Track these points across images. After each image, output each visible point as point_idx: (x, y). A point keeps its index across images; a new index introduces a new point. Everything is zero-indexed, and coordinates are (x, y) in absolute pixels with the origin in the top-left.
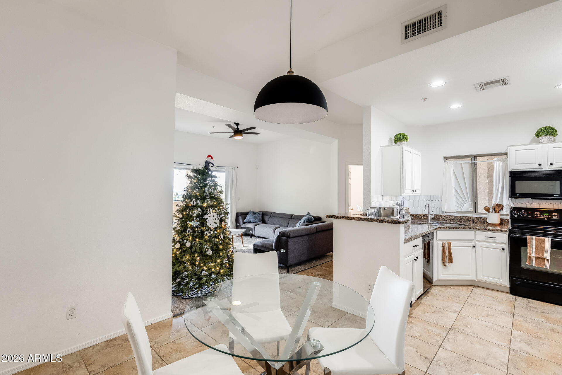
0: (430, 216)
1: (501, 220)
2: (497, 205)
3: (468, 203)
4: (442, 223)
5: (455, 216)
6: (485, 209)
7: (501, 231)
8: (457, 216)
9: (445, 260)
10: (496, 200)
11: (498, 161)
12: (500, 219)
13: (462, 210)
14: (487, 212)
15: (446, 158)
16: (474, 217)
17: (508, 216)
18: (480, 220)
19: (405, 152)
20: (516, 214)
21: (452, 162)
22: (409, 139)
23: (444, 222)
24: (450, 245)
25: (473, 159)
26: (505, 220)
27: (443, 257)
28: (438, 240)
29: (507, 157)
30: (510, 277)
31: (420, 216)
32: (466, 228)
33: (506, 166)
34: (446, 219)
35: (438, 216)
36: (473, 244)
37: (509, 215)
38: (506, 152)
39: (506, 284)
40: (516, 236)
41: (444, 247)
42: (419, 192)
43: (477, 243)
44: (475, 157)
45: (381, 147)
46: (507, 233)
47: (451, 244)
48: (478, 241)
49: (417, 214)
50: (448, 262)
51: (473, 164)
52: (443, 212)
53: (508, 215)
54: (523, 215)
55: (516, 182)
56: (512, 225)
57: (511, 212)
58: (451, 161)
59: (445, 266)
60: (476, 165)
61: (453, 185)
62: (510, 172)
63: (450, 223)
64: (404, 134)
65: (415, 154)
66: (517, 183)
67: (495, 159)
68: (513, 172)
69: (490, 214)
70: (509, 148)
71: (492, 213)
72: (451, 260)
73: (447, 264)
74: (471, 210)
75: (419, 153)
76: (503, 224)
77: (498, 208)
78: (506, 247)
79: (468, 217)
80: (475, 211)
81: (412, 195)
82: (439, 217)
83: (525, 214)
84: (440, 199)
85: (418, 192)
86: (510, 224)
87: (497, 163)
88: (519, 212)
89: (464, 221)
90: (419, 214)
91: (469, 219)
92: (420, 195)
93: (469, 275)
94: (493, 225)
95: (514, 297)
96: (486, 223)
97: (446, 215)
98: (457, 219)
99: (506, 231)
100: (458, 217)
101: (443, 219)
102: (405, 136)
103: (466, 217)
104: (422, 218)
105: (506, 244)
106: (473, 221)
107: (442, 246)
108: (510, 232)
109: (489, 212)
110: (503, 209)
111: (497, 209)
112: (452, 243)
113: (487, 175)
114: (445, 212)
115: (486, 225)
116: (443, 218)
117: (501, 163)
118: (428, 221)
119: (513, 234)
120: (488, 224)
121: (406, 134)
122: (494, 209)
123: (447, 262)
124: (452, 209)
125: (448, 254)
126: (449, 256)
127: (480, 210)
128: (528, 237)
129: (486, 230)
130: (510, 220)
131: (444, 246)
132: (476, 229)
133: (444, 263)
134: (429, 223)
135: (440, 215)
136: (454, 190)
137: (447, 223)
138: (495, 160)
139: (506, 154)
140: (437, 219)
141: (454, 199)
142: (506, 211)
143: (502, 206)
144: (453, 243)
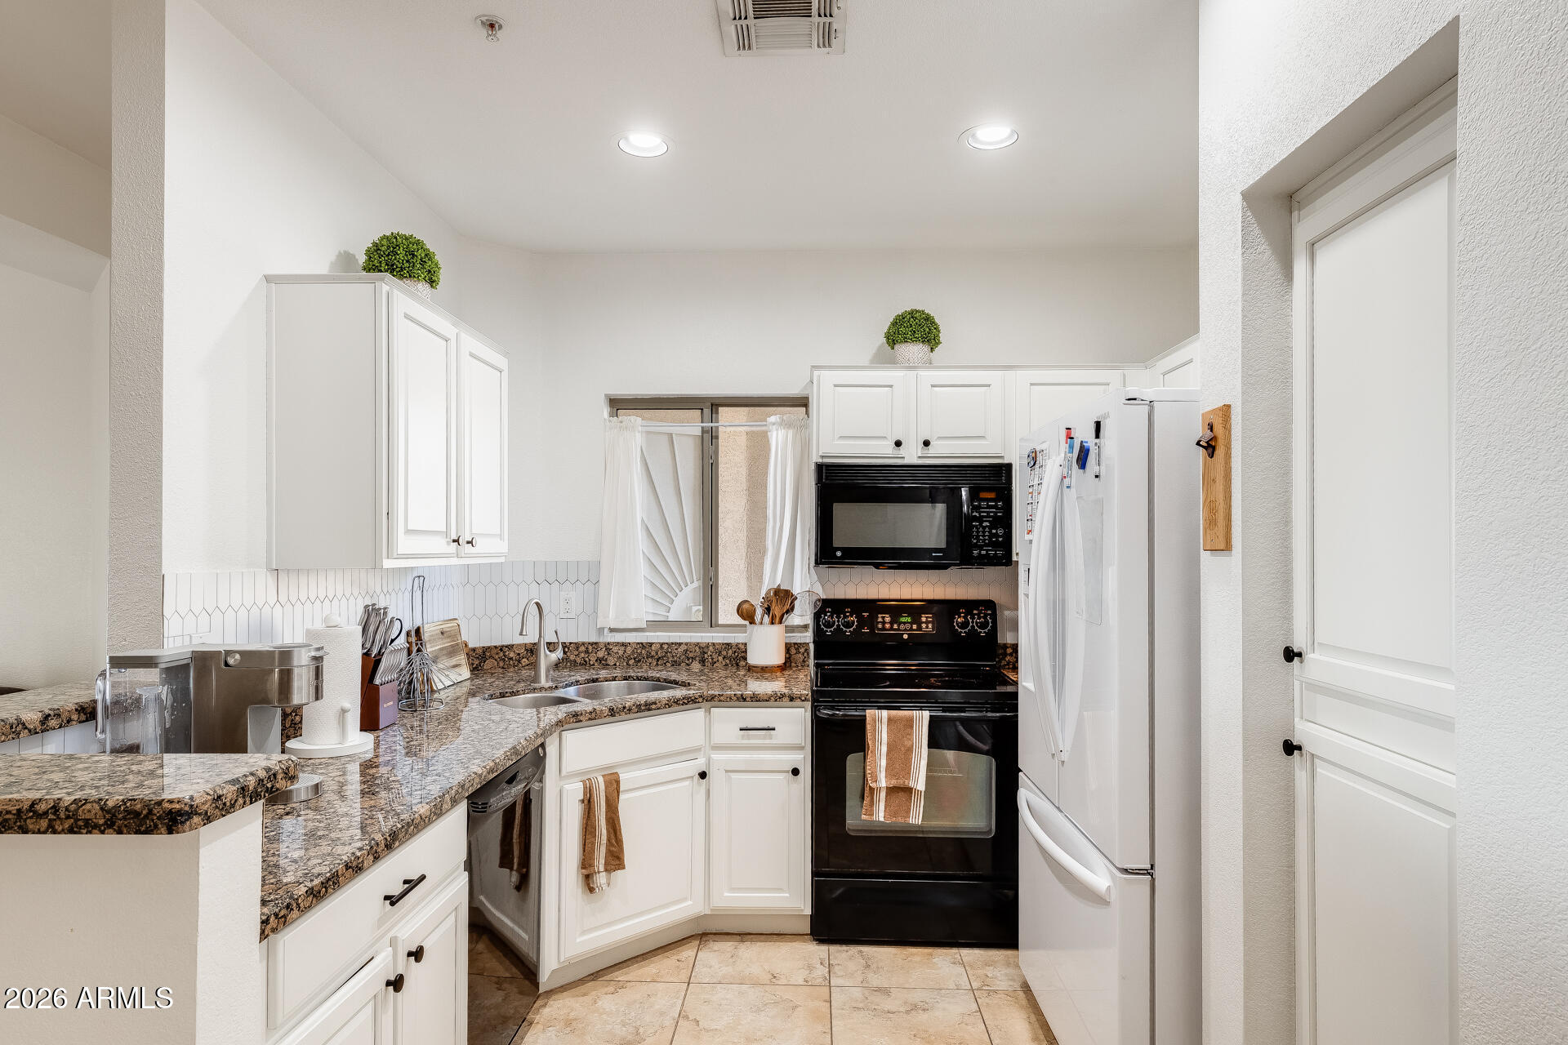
0: (546, 655)
1: (788, 647)
2: (777, 592)
3: (692, 586)
4: (595, 681)
5: (642, 645)
6: (740, 611)
7: (792, 699)
8: (651, 644)
9: (591, 865)
10: (773, 577)
11: (780, 424)
12: (786, 644)
13: (673, 616)
14: (747, 623)
15: (618, 404)
16: (708, 646)
17: (807, 631)
18: (724, 653)
19: (401, 326)
20: (829, 625)
21: (634, 420)
22: (443, 276)
23: (603, 673)
24: (613, 784)
25: (707, 411)
26: (798, 646)
27: (584, 851)
28: (564, 773)
29: (807, 413)
30: (814, 874)
31: (512, 655)
32: (677, 702)
33: (805, 446)
34: (611, 661)
35: (582, 649)
36: (700, 764)
37: (811, 629)
38: (803, 393)
39: (803, 907)
40: (833, 715)
41: (588, 803)
42: (492, 547)
43: (716, 756)
44: (712, 406)
45: (268, 279)
46: (809, 705)
47: (618, 782)
48: (718, 748)
49: (501, 648)
50: (606, 870)
51: (707, 432)
52: (601, 630)
53: (806, 627)
54: (848, 625)
55: (834, 504)
56: (817, 666)
57: (817, 616)
58: (633, 418)
59: (591, 890)
60: (717, 437)
61: (639, 515)
62: (820, 468)
63: (625, 679)
64: (418, 242)
65: (472, 355)
66: (840, 510)
67: (772, 419)
68: (830, 467)
69: (756, 628)
70: (816, 373)
71: (762, 627)
72: (616, 860)
73: (601, 879)
74: (697, 613)
75: (502, 362)
76: (793, 664)
77: (780, 601)
78: (803, 759)
79: (686, 644)
80: (712, 621)
81: (454, 561)
82: (587, 652)
83: (853, 622)
84: (591, 576)
85: (481, 545)
86: (812, 662)
87: (779, 433)
88: (838, 617)
89: (675, 664)
90: (510, 647)
91: (691, 655)
92: (502, 560)
93: (685, 899)
94: (764, 671)
95: (824, 948)
96: (742, 663)
97: (612, 640)
98: (649, 656)
99: (806, 700)
100: (653, 648)
101: (599, 660)
102: (420, 254)
103: (680, 644)
104: (519, 661)
105: (802, 748)
106: (703, 662)
107: (583, 801)
108: (817, 699)
109: (752, 622)
110: (793, 607)
111: (777, 610)
112: (622, 777)
113: (744, 486)
114: (612, 630)
115: (742, 672)
116: (601, 654)
117: (791, 433)
118: (536, 679)
119: (824, 709)
120: (751, 669)
121: (428, 246)
122: (768, 610)
123: (602, 868)
124: (633, 616)
125: (604, 832)
126: (609, 840)
127: (727, 613)
128: (869, 713)
129: (745, 700)
130: (812, 647)
131: (589, 801)
132: (713, 698)
133: (588, 877)
134: (541, 689)
135: (592, 644)
136: (640, 534)
137: (614, 679)
138: (774, 424)
139: (803, 402)
140: (578, 660)
141: (643, 569)
142: (802, 615)
143: (792, 595)
144: (625, 777)
